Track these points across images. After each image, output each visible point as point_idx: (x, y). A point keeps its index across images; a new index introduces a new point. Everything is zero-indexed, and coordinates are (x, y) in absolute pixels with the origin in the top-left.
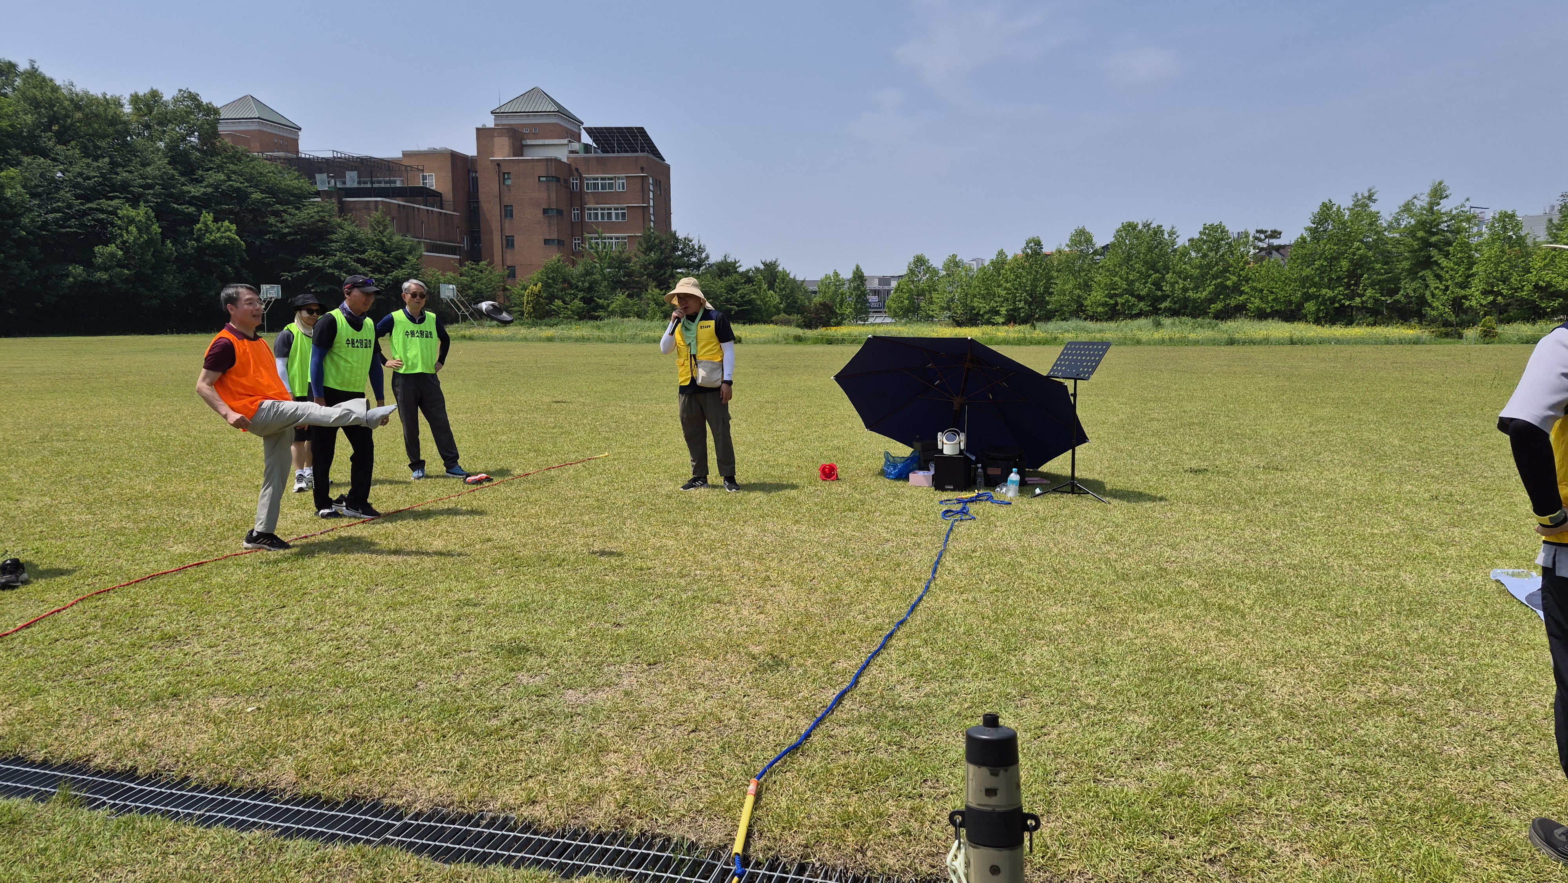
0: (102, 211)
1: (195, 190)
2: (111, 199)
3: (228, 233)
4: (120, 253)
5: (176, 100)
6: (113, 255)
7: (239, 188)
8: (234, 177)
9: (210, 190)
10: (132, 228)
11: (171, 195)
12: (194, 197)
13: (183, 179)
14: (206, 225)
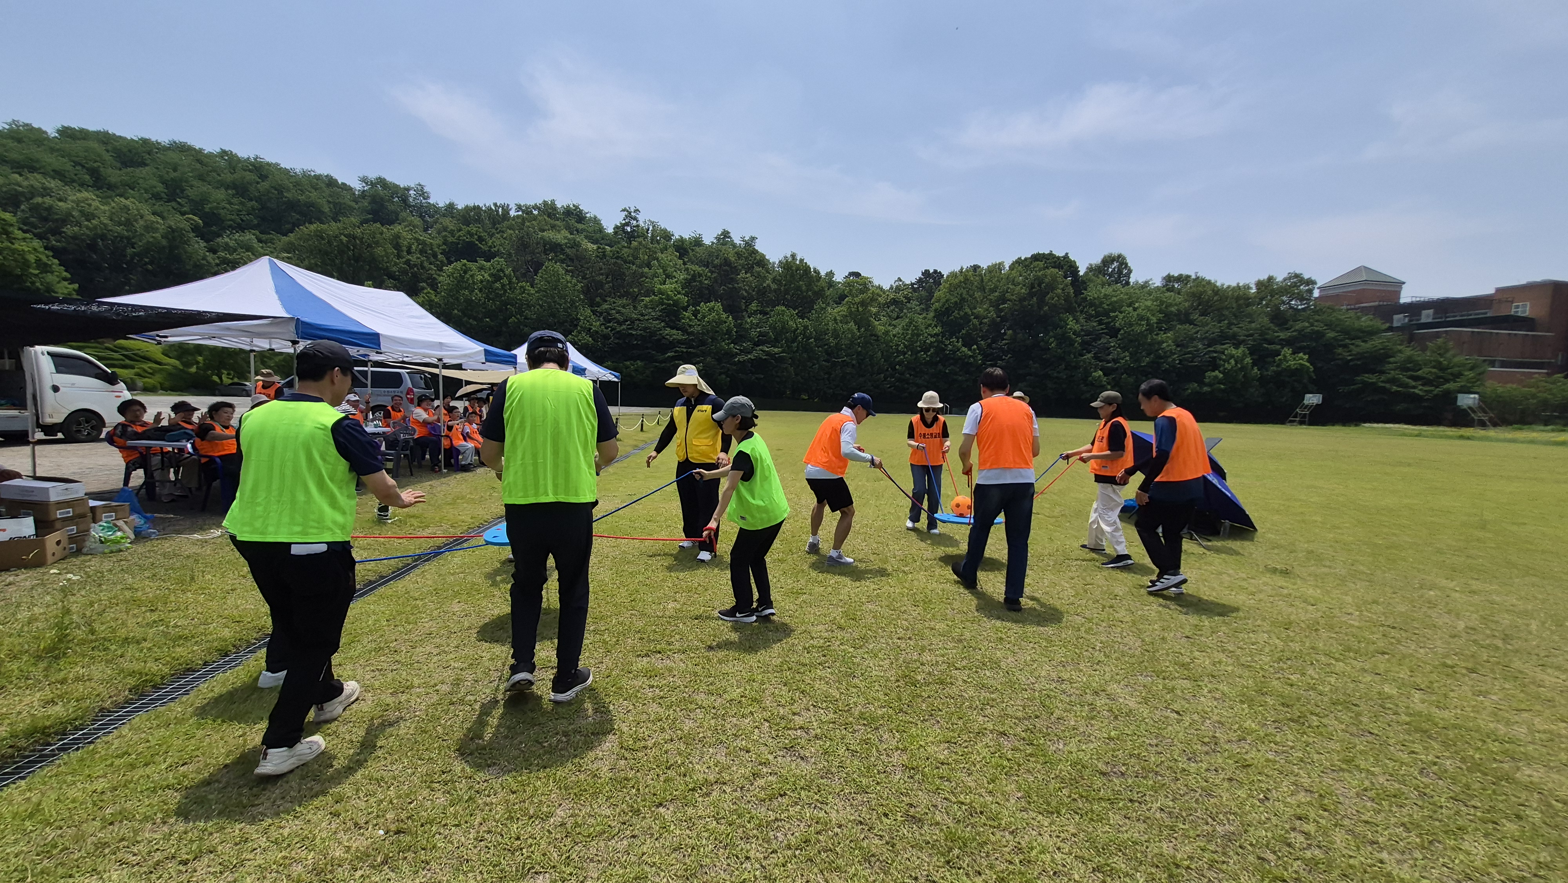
0: (1215, 352)
1: (1283, 335)
2: (1224, 344)
3: (1301, 361)
4: (1222, 375)
5: (1285, 280)
6: (1216, 377)
7: (1318, 331)
8: (1316, 324)
9: (1294, 334)
10: (1232, 361)
11: (1266, 340)
12: (1282, 340)
13: (1276, 329)
14: (1285, 356)
